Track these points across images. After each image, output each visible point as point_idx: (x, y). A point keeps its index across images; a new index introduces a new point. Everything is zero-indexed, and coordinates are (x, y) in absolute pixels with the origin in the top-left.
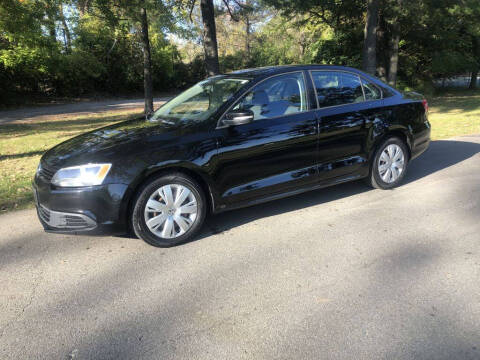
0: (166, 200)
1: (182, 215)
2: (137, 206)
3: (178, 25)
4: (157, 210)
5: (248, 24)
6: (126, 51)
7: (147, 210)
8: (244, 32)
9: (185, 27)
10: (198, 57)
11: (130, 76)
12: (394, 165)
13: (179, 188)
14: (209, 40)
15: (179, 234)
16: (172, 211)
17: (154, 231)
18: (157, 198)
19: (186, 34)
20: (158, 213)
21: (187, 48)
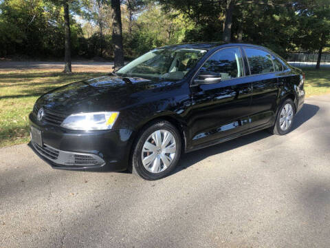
0: (157, 143)
1: (166, 154)
2: (137, 147)
3: (82, 9)
4: (150, 151)
5: (131, 14)
6: (43, 25)
7: (144, 150)
8: (128, 20)
9: (87, 11)
10: (95, 34)
11: (45, 44)
12: (287, 118)
13: (166, 133)
14: (115, 22)
15: (163, 170)
16: (159, 151)
17: (146, 167)
18: (150, 141)
19: (87, 17)
20: (151, 153)
21: (86, 27)
